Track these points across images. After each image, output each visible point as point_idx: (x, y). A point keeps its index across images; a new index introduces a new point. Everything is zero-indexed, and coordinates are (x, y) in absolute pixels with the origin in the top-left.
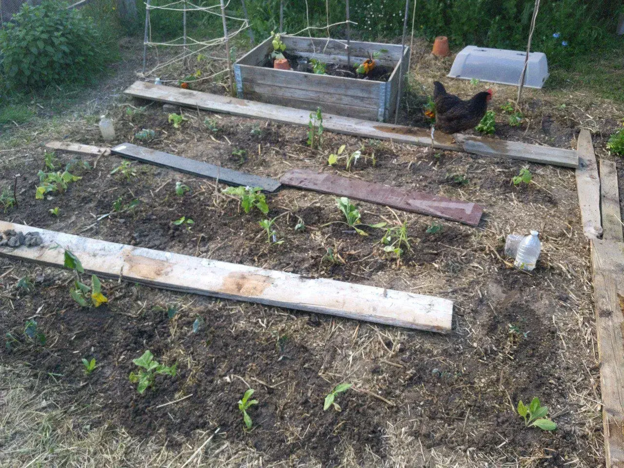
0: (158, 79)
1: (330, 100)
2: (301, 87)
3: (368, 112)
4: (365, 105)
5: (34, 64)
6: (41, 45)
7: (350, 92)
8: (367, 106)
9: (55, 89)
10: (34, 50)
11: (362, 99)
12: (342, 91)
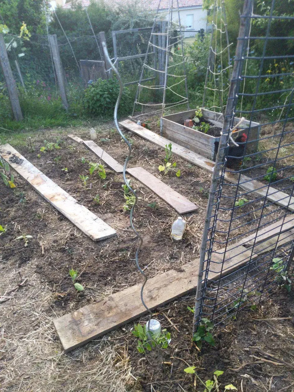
0: (139, 121)
1: (193, 143)
2: (182, 134)
3: (207, 153)
4: (206, 149)
5: (94, 104)
6: (98, 96)
7: (201, 141)
8: (208, 150)
9: (100, 117)
10: (95, 98)
11: (205, 145)
12: (197, 139)
